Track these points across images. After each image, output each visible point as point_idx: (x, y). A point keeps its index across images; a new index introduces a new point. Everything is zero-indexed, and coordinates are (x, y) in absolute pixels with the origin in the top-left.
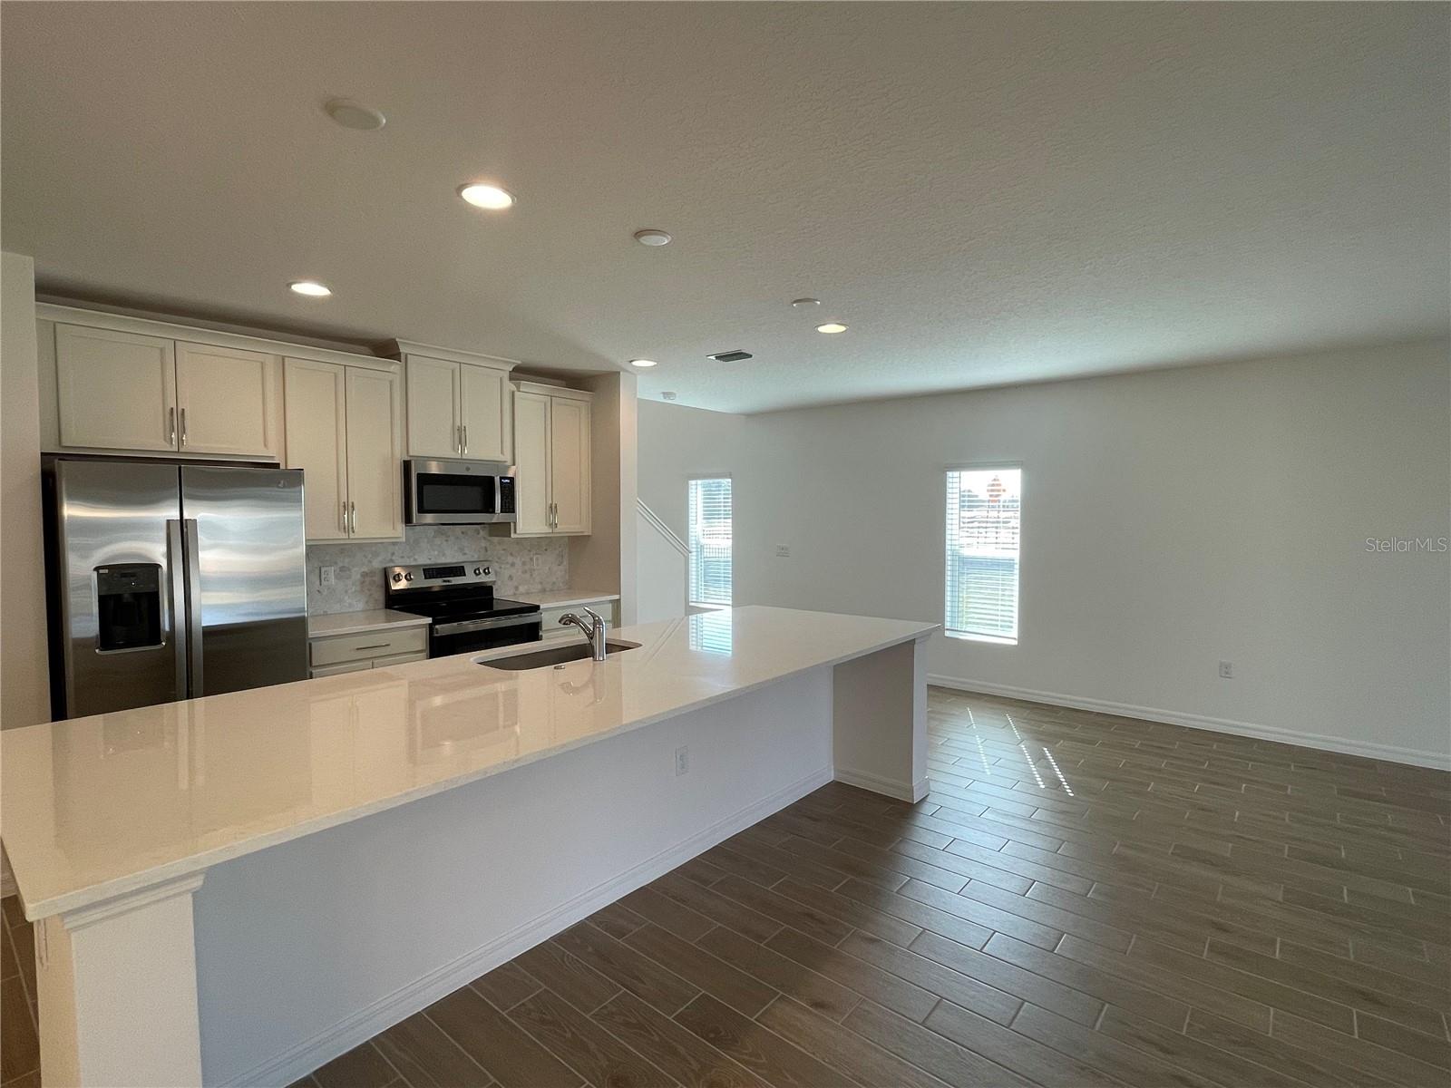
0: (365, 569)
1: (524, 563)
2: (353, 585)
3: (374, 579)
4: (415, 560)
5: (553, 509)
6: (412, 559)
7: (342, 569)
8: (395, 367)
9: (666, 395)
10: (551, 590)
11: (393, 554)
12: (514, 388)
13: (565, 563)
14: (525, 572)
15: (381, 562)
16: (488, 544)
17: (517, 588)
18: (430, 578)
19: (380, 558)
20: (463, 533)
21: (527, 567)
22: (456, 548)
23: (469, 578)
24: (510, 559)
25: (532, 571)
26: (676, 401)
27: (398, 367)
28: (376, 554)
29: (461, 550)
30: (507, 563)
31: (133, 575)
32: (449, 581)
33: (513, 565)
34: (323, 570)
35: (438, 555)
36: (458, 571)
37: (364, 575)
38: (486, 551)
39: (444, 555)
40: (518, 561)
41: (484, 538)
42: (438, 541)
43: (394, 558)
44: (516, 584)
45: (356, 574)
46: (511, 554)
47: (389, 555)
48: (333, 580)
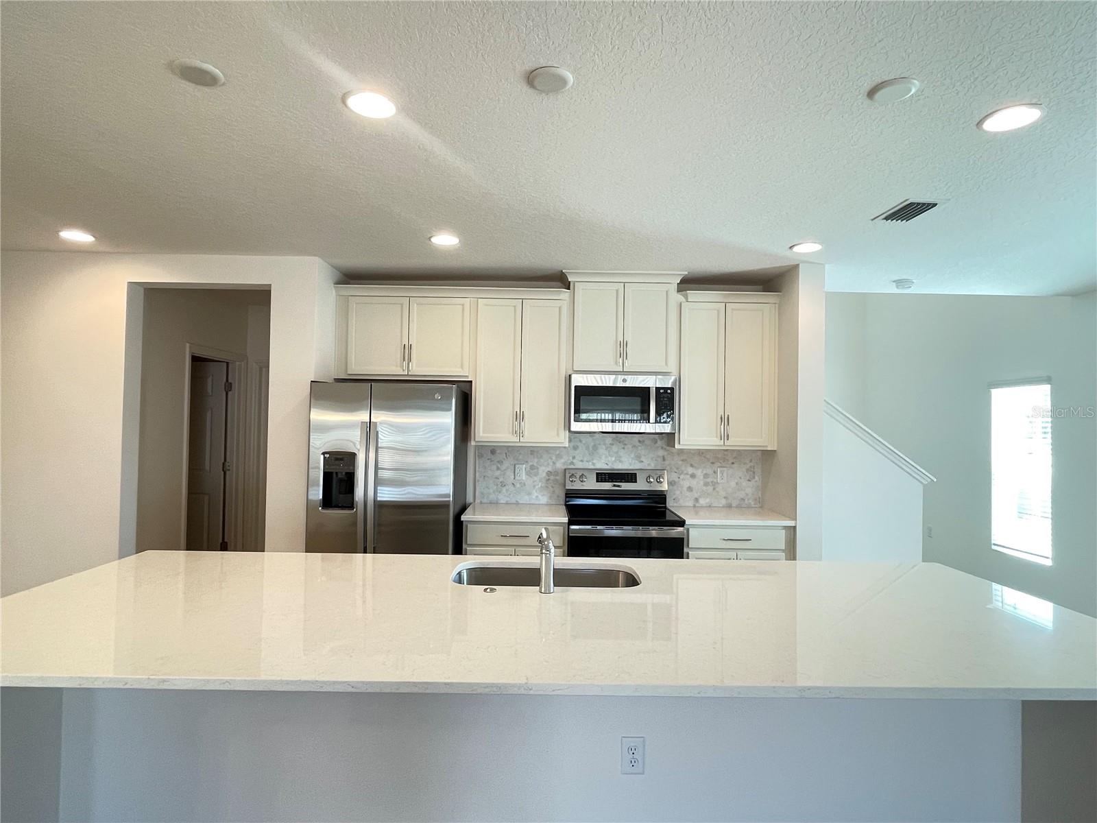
0: (550, 469)
1: (706, 476)
2: (540, 481)
3: (557, 478)
4: (593, 464)
5: (725, 420)
6: (590, 463)
7: (532, 467)
8: (565, 294)
9: (899, 283)
10: (739, 507)
11: (574, 458)
12: (683, 299)
13: (757, 478)
14: (706, 484)
15: (564, 464)
16: (666, 453)
17: (697, 500)
18: (601, 482)
19: (563, 461)
20: (639, 441)
21: (709, 480)
22: (632, 456)
23: (640, 486)
24: (690, 470)
25: (714, 484)
26: (913, 290)
27: (567, 295)
28: (559, 456)
29: (638, 457)
30: (687, 474)
31: (342, 459)
32: (619, 486)
33: (693, 476)
34: (517, 466)
35: (615, 461)
36: (631, 477)
37: (549, 473)
38: (664, 460)
39: (620, 461)
40: (699, 473)
41: (662, 448)
42: (615, 448)
43: (574, 461)
44: (696, 496)
45: (543, 471)
46: (692, 465)
47: (571, 458)
48: (524, 477)
